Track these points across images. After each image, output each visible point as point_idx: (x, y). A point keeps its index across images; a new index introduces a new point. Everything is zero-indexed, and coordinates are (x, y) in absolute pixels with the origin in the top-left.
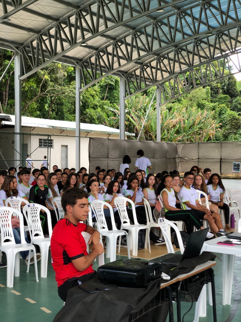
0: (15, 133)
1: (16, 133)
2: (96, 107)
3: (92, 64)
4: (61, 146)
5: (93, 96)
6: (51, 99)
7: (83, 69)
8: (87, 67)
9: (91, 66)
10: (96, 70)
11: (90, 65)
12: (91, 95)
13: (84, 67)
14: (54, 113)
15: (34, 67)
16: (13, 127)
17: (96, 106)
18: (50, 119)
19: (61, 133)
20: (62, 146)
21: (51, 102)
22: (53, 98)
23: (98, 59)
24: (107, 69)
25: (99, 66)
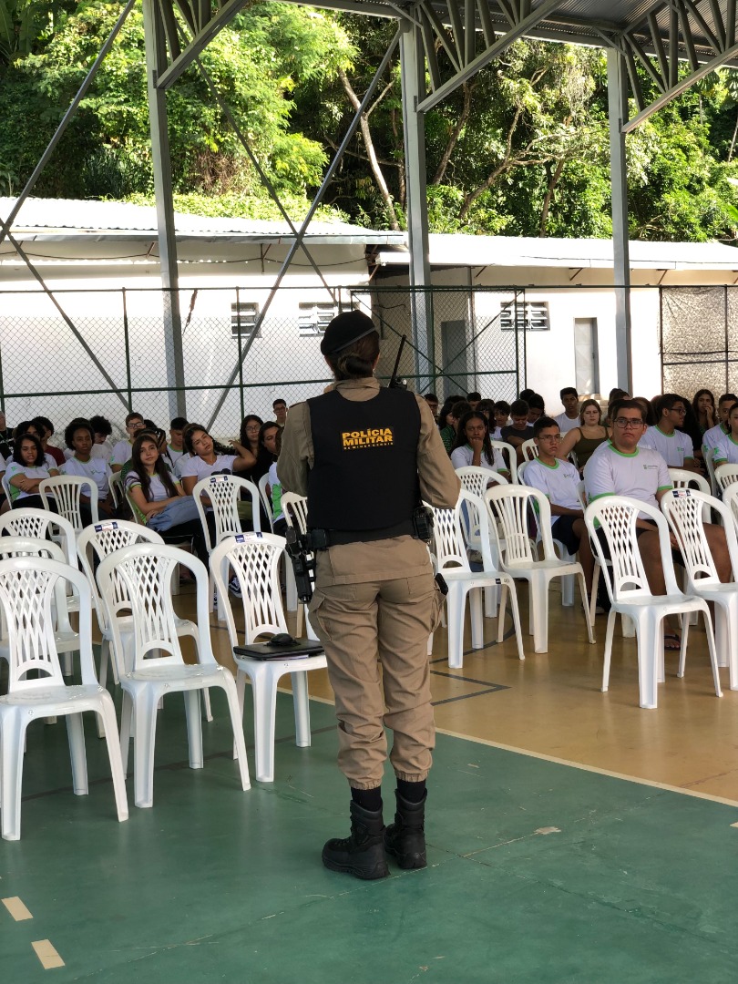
0: (411, 287)
1: (414, 289)
2: (697, 187)
3: (662, 33)
4: (573, 322)
5: (685, 150)
6: (548, 170)
7: (631, 54)
8: (644, 49)
9: (660, 44)
10: (678, 52)
11: (654, 40)
12: (680, 146)
13: (634, 49)
14: (560, 215)
15: (461, 62)
16: (402, 270)
17: (699, 181)
18: (548, 234)
19: (571, 279)
20: (578, 321)
21: (549, 182)
22: (553, 169)
23: (680, 15)
24: (713, 48)
25: (685, 37)
